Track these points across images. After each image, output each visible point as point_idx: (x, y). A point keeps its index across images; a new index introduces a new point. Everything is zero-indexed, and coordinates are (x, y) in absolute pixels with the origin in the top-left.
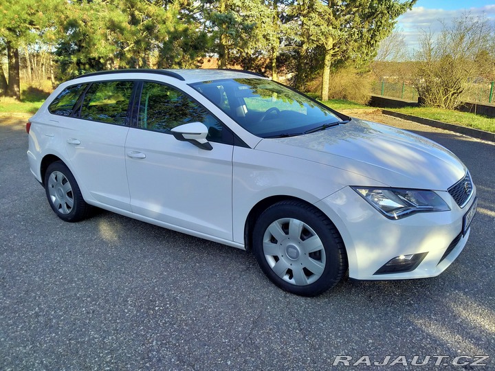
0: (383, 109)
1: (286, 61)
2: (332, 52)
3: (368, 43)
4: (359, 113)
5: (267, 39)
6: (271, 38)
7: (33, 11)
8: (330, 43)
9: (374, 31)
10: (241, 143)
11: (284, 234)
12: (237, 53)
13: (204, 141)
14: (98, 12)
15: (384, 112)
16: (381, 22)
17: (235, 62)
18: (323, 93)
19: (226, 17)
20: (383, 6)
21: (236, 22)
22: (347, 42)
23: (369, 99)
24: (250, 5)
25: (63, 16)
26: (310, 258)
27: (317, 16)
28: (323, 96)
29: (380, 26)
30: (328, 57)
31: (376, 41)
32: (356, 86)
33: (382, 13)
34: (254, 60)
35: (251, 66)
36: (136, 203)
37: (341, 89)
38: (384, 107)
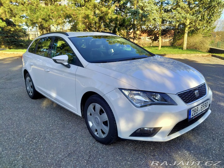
0: (213, 54)
1: (169, 31)
2: (189, 26)
3: (207, 21)
4: (199, 56)
5: (155, 21)
6: (157, 20)
7: (53, 12)
8: (188, 22)
9: (210, 16)
10: (81, 66)
11: (94, 111)
12: (145, 28)
13: (66, 64)
14: (80, 11)
15: (212, 56)
16: (214, 11)
17: (144, 32)
18: (184, 46)
19: (135, 11)
20: (215, 3)
21: (140, 13)
22: (195, 21)
23: (209, 49)
24: (147, 5)
25: (65, 13)
26: (103, 124)
27: (180, 9)
28: (184, 47)
29: (214, 13)
30: (187, 29)
31: (212, 21)
32: (202, 43)
33: (214, 6)
34: (153, 31)
35: (152, 34)
36: (48, 92)
37: (194, 44)
38: (213, 53)
